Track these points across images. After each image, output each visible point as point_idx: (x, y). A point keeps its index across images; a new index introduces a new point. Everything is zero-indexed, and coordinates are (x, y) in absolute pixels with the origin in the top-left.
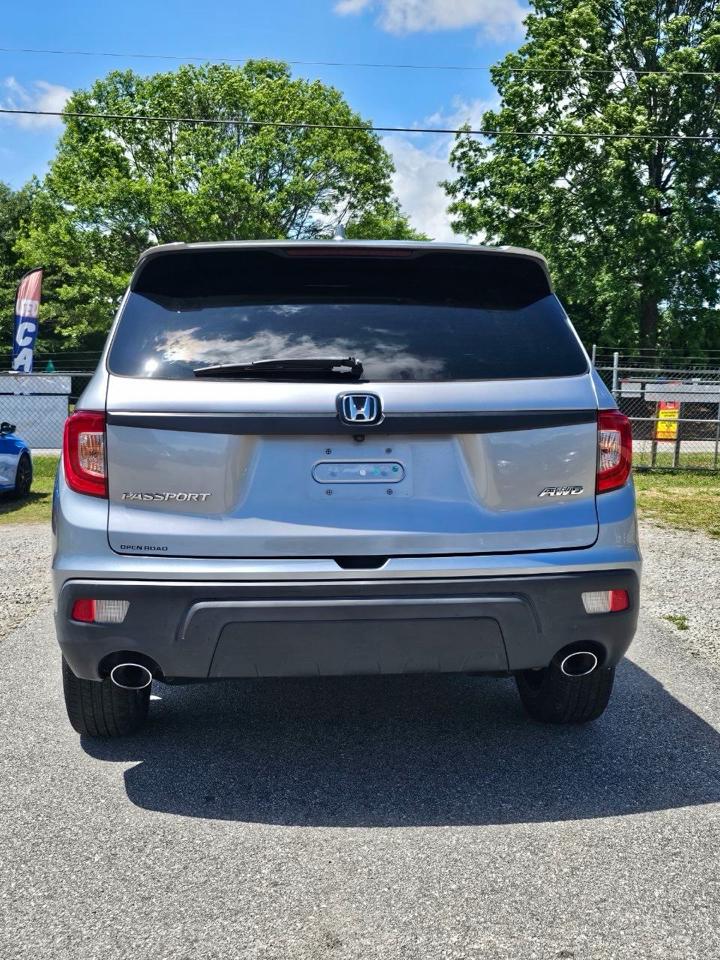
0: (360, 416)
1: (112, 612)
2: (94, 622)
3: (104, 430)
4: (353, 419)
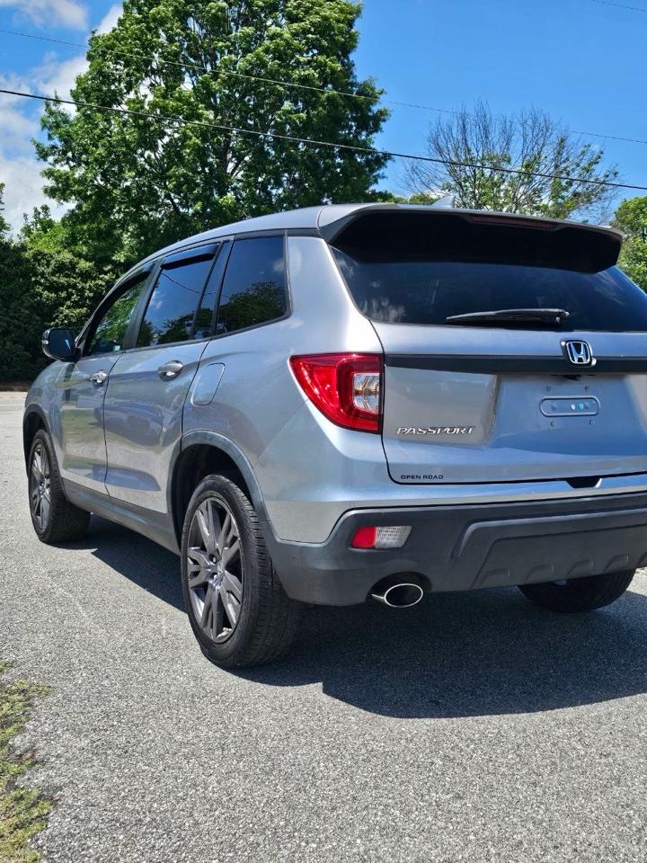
0: (580, 360)
1: (387, 537)
2: (373, 548)
3: (382, 371)
4: (576, 362)
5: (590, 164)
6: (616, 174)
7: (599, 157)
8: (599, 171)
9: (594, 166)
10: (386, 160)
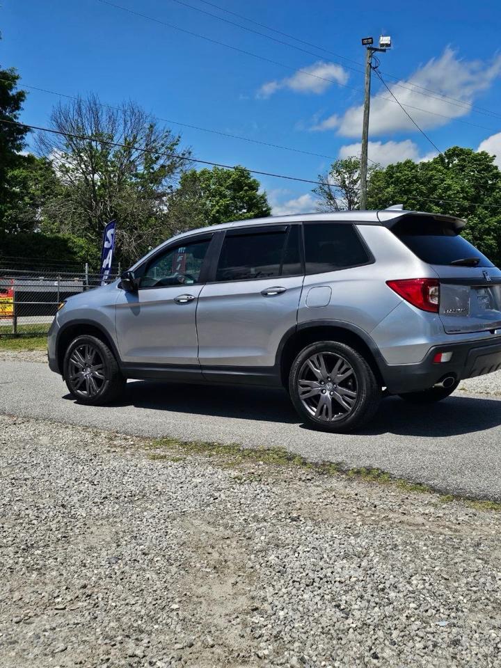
2: (441, 362)
3: (439, 285)
5: (173, 145)
6: (190, 153)
7: (178, 140)
8: (179, 150)
9: (175, 147)
10: (26, 132)
